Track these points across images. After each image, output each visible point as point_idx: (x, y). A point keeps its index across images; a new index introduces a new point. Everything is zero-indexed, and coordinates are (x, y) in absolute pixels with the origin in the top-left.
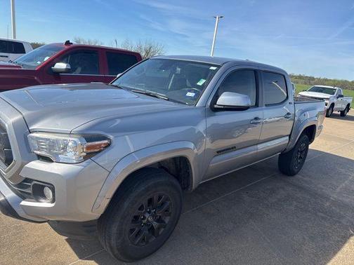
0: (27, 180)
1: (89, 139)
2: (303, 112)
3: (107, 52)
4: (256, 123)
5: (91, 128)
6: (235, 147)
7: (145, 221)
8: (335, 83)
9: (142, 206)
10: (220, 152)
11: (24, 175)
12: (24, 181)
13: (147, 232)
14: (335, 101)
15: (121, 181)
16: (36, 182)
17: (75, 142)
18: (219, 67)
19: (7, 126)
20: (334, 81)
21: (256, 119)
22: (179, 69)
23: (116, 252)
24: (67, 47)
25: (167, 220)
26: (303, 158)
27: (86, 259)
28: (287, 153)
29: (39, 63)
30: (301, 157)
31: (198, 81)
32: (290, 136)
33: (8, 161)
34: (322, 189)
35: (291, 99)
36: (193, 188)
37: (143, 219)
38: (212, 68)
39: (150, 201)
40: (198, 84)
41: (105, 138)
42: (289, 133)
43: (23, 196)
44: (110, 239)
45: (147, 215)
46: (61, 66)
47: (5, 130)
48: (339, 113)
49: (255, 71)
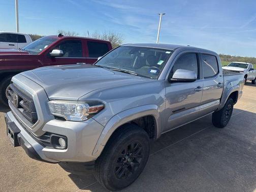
0: (47, 133)
1: (91, 104)
2: (229, 82)
3: (88, 42)
4: (198, 91)
5: (91, 96)
6: (184, 108)
7: (125, 162)
8: (247, 60)
9: (124, 150)
10: (174, 112)
11: (45, 130)
12: (45, 134)
13: (127, 169)
14: (248, 73)
15: (111, 134)
16: (53, 135)
17: (81, 107)
18: (172, 52)
19: (33, 96)
20: (245, 58)
21: (198, 87)
22: (143, 54)
23: (107, 184)
24: (60, 38)
25: (140, 161)
26: (229, 115)
27: (84, 189)
28: (219, 111)
29: (41, 50)
30: (228, 114)
31: (158, 61)
32: (220, 99)
33: (34, 120)
34: (244, 137)
35: (221, 73)
36: (157, 137)
37: (124, 160)
38: (167, 52)
39: (129, 147)
40: (158, 64)
41: (101, 103)
42: (220, 98)
43: (44, 145)
44: (103, 175)
45: (127, 157)
46: (56, 52)
47: (31, 99)
48: (251, 81)
49: (197, 54)
